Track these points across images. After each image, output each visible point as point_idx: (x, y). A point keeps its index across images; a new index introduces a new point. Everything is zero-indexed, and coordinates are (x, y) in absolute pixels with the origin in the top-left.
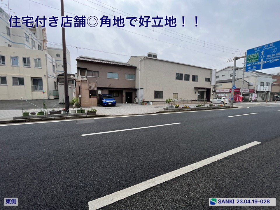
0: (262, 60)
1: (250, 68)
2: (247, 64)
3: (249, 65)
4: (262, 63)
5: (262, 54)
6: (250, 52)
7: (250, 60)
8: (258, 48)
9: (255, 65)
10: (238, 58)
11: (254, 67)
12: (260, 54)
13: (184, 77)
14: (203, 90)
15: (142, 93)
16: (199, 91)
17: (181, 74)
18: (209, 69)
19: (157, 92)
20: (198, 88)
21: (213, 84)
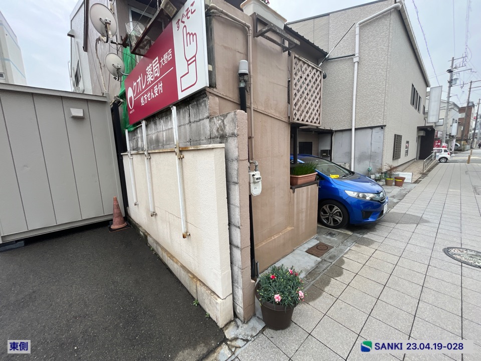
13: (415, 99)
14: (422, 133)
15: (371, 144)
16: (419, 136)
17: (414, 91)
18: (427, 85)
19: (398, 139)
20: (420, 129)
21: (432, 120)
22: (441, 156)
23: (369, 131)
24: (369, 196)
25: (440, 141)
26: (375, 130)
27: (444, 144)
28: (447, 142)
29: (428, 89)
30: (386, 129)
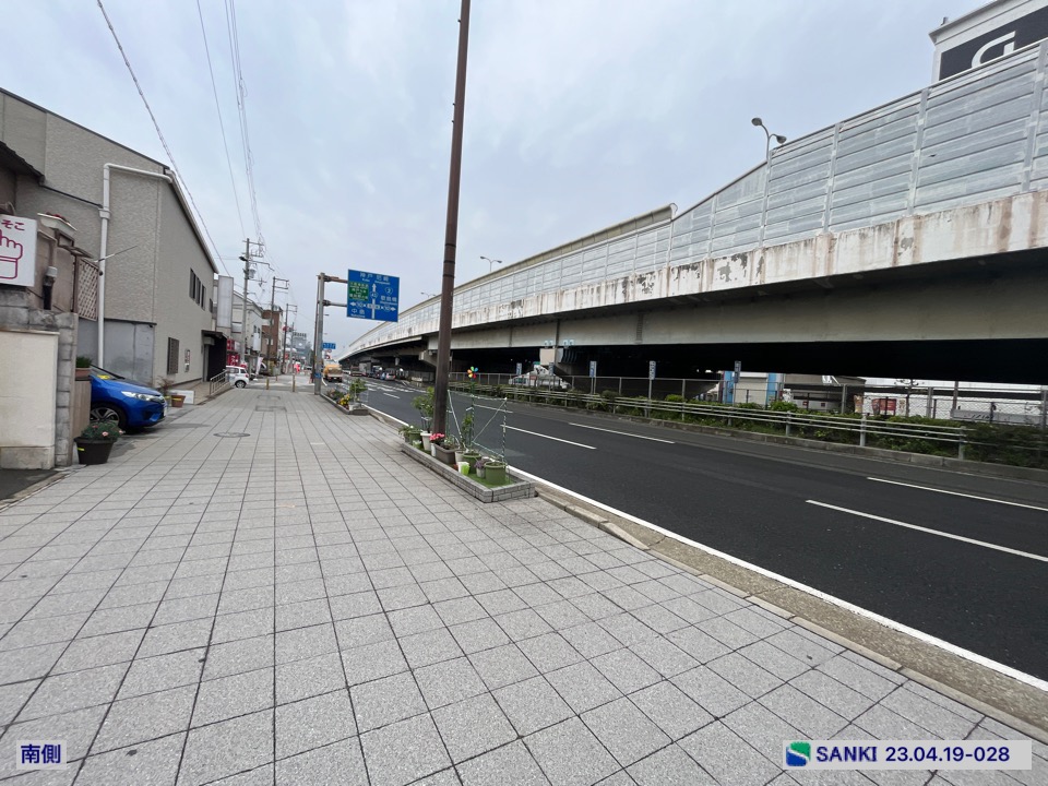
0: (374, 301)
1: (354, 311)
2: (350, 300)
3: (353, 304)
4: (373, 306)
5: (374, 290)
6: (354, 276)
7: (354, 293)
8: (366, 274)
9: (364, 308)
10: (327, 279)
11: (362, 312)
12: (371, 288)
13: (197, 290)
14: (209, 341)
15: (134, 346)
16: (205, 346)
17: (194, 278)
18: (214, 270)
19: (173, 344)
20: (206, 334)
21: (223, 324)
22: (238, 378)
23: (130, 327)
24: (148, 398)
25: (238, 356)
26: (139, 327)
27: (243, 362)
28: (247, 359)
29: (216, 277)
30: (156, 328)
